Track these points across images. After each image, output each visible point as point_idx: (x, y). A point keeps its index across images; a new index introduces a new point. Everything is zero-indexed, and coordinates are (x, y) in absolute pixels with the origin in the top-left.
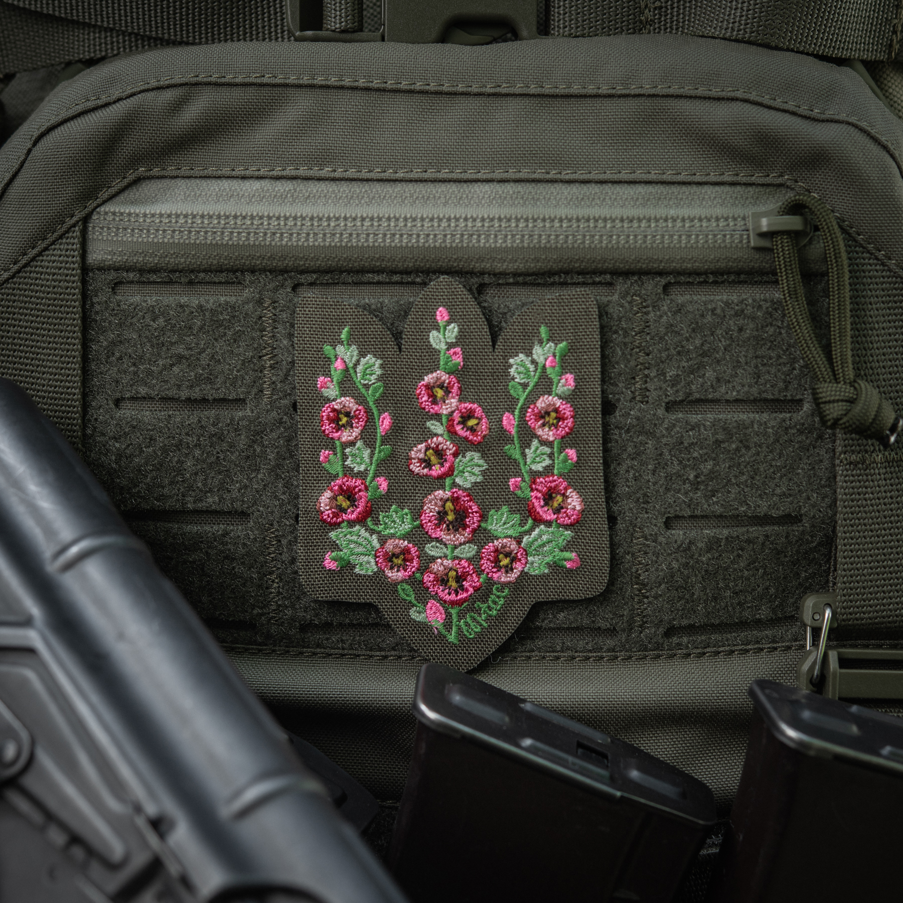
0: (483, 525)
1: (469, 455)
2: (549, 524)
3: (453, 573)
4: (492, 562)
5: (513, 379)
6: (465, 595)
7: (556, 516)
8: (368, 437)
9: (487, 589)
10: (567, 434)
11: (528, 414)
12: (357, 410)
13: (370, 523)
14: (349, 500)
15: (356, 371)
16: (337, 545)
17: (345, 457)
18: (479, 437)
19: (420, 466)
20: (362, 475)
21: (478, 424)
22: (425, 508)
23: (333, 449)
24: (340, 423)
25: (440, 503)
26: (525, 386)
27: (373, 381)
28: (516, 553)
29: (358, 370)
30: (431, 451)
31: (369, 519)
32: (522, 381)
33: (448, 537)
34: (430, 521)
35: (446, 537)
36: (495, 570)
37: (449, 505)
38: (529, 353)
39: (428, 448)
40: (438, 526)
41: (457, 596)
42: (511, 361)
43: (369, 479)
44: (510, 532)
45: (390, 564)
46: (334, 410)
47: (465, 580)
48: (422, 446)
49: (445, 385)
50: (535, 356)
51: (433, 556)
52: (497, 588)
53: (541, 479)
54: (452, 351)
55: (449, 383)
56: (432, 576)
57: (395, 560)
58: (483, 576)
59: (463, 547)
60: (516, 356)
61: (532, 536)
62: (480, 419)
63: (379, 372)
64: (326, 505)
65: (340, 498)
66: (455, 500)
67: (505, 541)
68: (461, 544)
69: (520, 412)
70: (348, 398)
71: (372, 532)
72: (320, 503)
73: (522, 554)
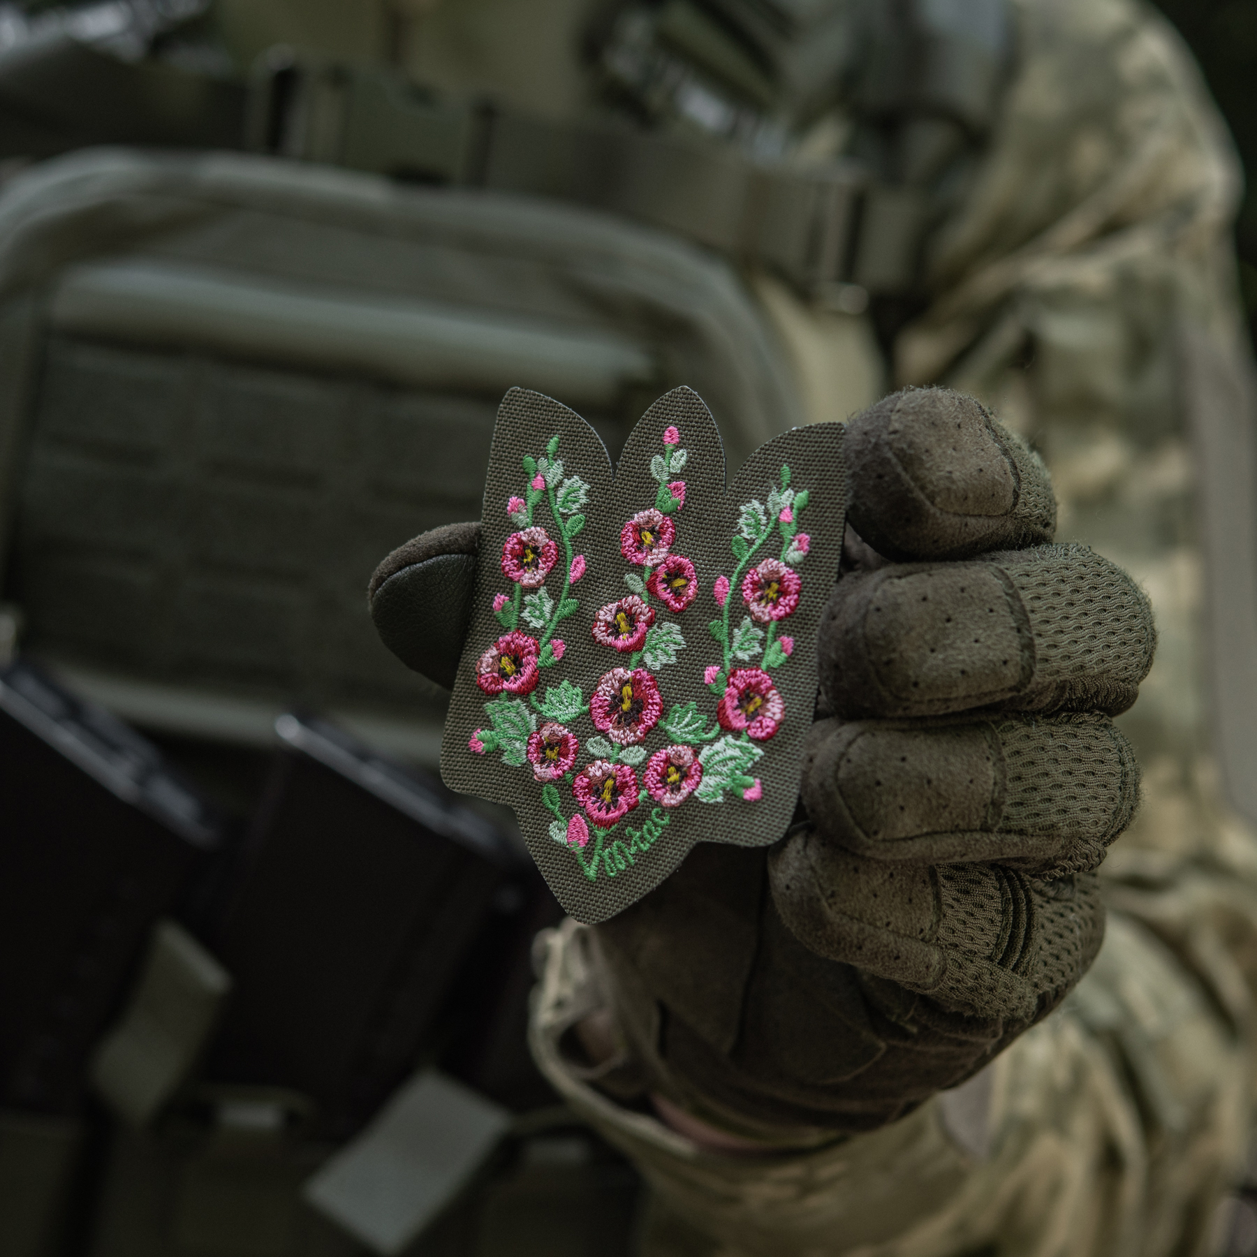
0: (662, 723)
1: (666, 625)
2: (737, 734)
3: (610, 783)
4: (658, 774)
5: (740, 532)
6: (617, 813)
7: (748, 723)
8: (553, 583)
9: (644, 811)
10: (787, 615)
11: (745, 582)
12: (547, 545)
13: (533, 699)
14: (515, 664)
15: (556, 495)
16: (489, 721)
17: (523, 606)
18: (682, 604)
19: (606, 631)
20: (536, 633)
21: (685, 586)
22: (600, 688)
23: (511, 594)
24: (525, 560)
25: (617, 685)
26: (750, 543)
27: (574, 511)
28: (690, 767)
29: (559, 494)
30: (623, 614)
31: (534, 693)
32: (748, 537)
33: (616, 733)
34: (600, 707)
35: (614, 733)
36: (659, 785)
37: (627, 690)
38: (763, 501)
39: (619, 610)
40: (608, 715)
41: (607, 813)
42: (742, 508)
43: (544, 640)
44: (690, 737)
45: (541, 756)
46: (520, 542)
47: (622, 793)
48: (613, 606)
49: (657, 528)
50: (770, 505)
51: (593, 755)
52: (657, 812)
53: (742, 672)
54: (674, 484)
55: (661, 527)
56: (586, 780)
57: (548, 752)
58: (644, 793)
59: (630, 748)
60: (748, 502)
61: (713, 748)
62: (689, 580)
63: (584, 500)
64: (488, 667)
65: (505, 660)
66: (635, 683)
67: (680, 748)
68: (629, 745)
69: (738, 578)
70: (538, 529)
71: (533, 710)
72: (481, 663)
73: (696, 770)
